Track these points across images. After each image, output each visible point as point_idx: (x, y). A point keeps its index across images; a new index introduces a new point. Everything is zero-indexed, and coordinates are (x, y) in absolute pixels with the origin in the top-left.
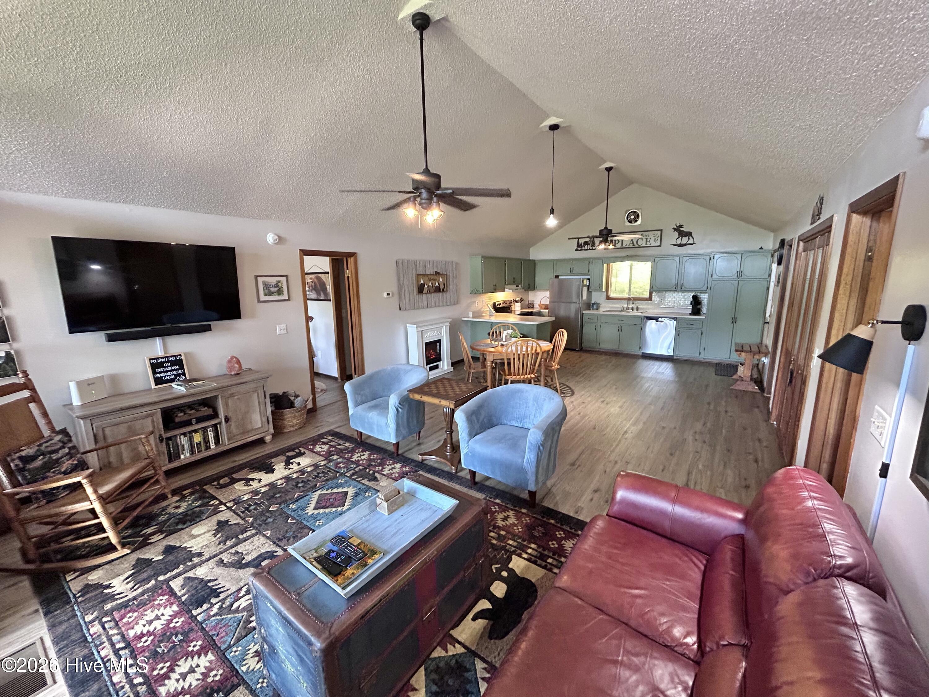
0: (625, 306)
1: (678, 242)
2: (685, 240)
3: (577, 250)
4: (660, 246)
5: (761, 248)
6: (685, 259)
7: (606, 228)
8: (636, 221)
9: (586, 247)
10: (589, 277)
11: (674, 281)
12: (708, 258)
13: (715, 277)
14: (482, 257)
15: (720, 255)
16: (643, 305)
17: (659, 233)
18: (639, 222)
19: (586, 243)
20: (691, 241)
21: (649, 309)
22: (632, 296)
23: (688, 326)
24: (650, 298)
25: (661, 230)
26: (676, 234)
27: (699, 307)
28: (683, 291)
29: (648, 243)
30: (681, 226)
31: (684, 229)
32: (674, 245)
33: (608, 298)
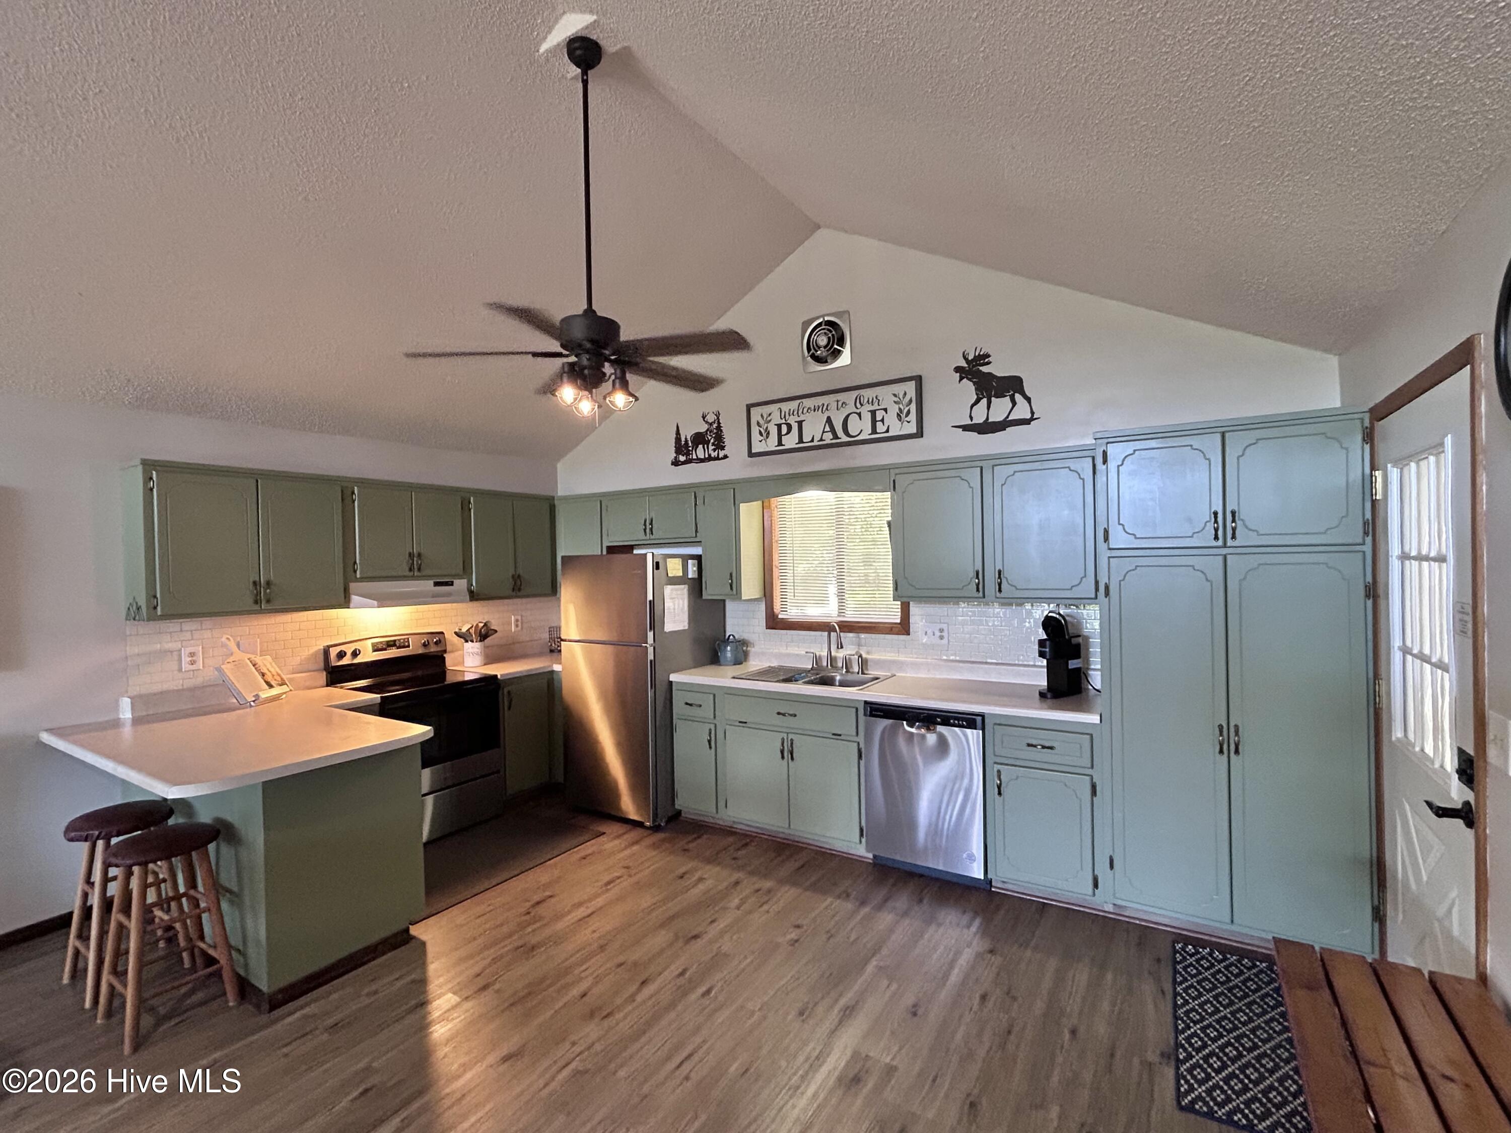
1: (979, 419)
2: (1000, 409)
3: (676, 463)
4: (920, 434)
6: (1002, 472)
7: (590, 311)
8: (836, 354)
9: (700, 452)
10: (697, 551)
11: (968, 565)
12: (1086, 466)
13: (1119, 539)
14: (148, 465)
15: (1130, 447)
16: (880, 652)
17: (911, 387)
18: (845, 359)
19: (699, 439)
20: (1022, 411)
21: (901, 665)
22: (851, 616)
23: (1032, 754)
24: (904, 627)
25: (919, 380)
26: (969, 387)
27: (1073, 664)
28: (1007, 602)
29: (880, 427)
30: (983, 358)
31: (997, 368)
32: (965, 428)
33: (774, 622)
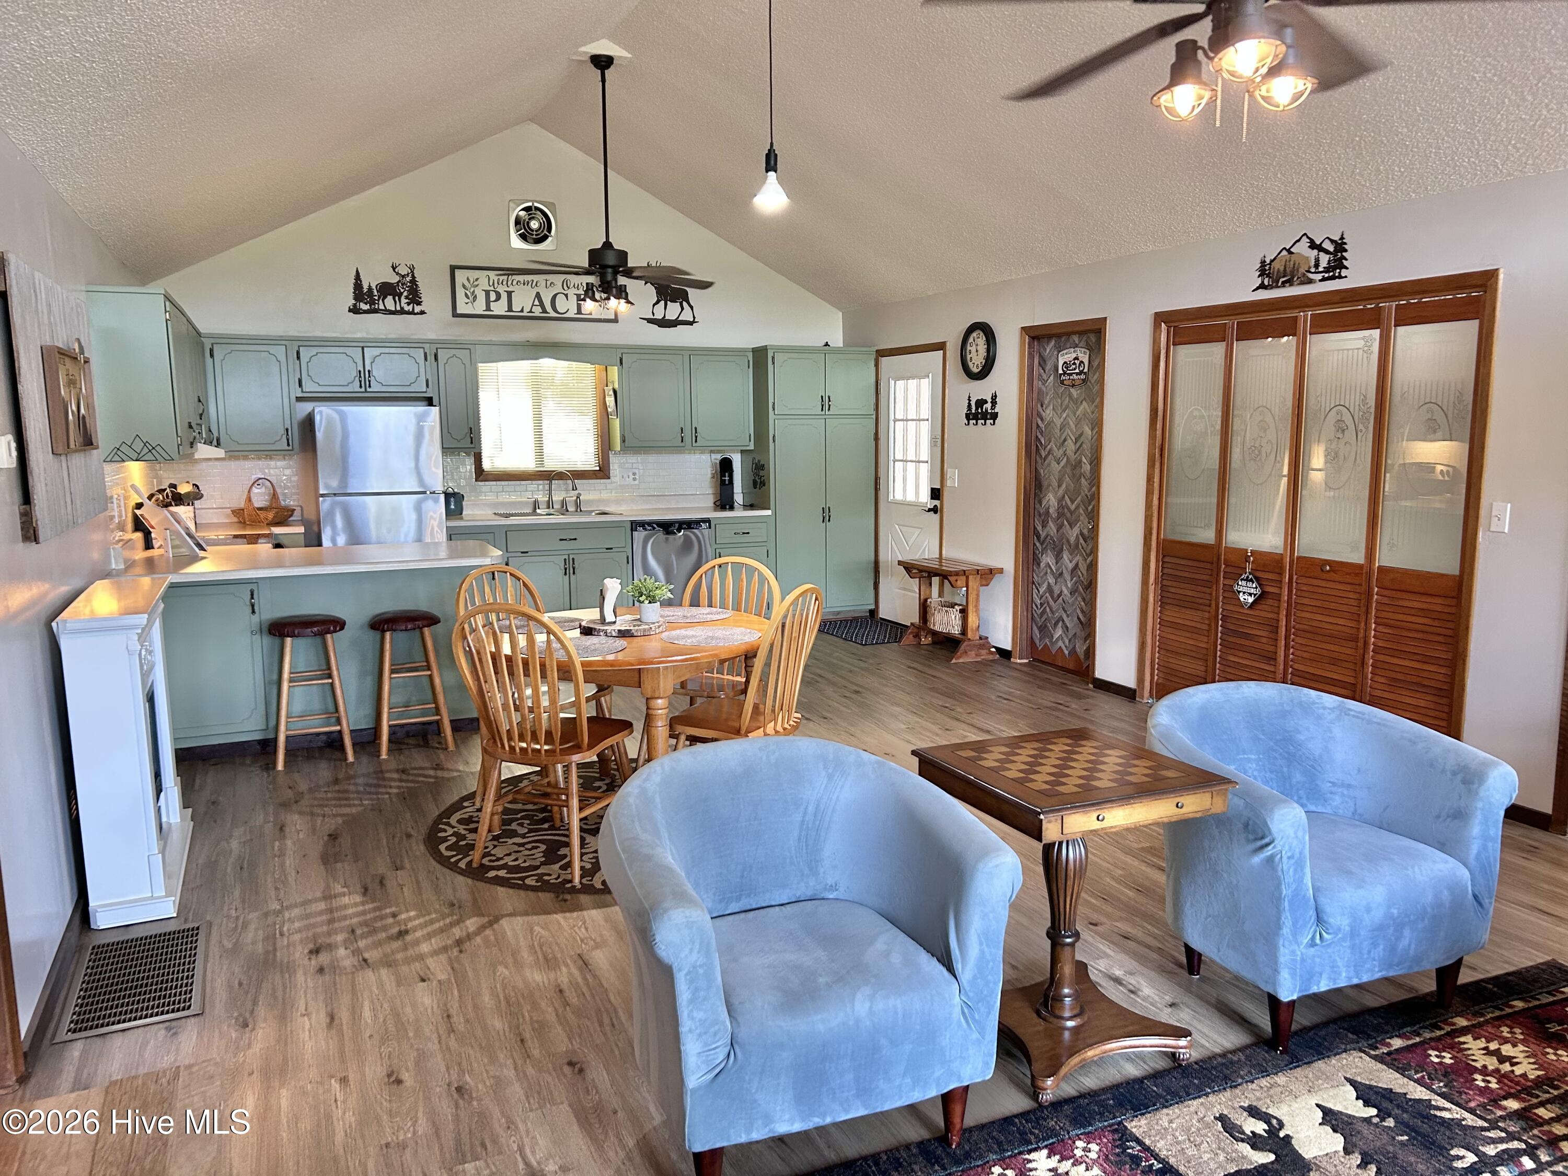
0: (542, 498)
1: (659, 316)
2: (673, 310)
3: (355, 310)
4: (616, 320)
5: (827, 344)
7: (607, 245)
9: (389, 303)
11: (676, 421)
12: (746, 362)
15: (785, 356)
16: (591, 492)
20: (687, 315)
23: (737, 538)
24: (603, 472)
28: (697, 451)
32: (650, 321)
33: (483, 475)
